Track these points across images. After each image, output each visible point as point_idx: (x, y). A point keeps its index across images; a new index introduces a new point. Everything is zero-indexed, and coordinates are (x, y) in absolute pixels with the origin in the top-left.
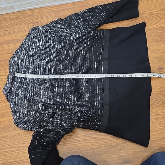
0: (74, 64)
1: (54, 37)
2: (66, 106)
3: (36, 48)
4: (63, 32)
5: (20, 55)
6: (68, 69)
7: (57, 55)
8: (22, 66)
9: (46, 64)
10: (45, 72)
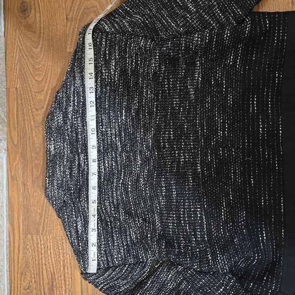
0: (202, 125)
1: (145, 48)
2: (190, 242)
3: (101, 84)
4: (166, 31)
5: (66, 109)
6: (188, 138)
7: (157, 95)
8: (77, 134)
9: (133, 123)
10: (134, 143)
